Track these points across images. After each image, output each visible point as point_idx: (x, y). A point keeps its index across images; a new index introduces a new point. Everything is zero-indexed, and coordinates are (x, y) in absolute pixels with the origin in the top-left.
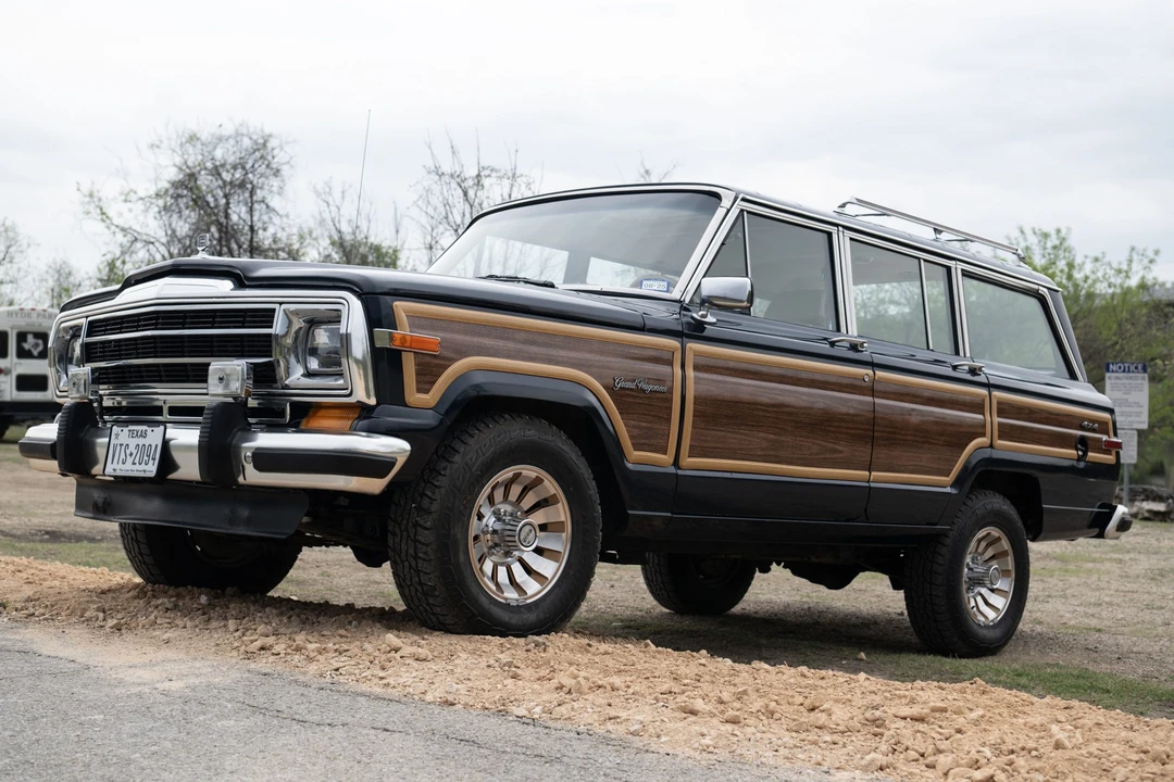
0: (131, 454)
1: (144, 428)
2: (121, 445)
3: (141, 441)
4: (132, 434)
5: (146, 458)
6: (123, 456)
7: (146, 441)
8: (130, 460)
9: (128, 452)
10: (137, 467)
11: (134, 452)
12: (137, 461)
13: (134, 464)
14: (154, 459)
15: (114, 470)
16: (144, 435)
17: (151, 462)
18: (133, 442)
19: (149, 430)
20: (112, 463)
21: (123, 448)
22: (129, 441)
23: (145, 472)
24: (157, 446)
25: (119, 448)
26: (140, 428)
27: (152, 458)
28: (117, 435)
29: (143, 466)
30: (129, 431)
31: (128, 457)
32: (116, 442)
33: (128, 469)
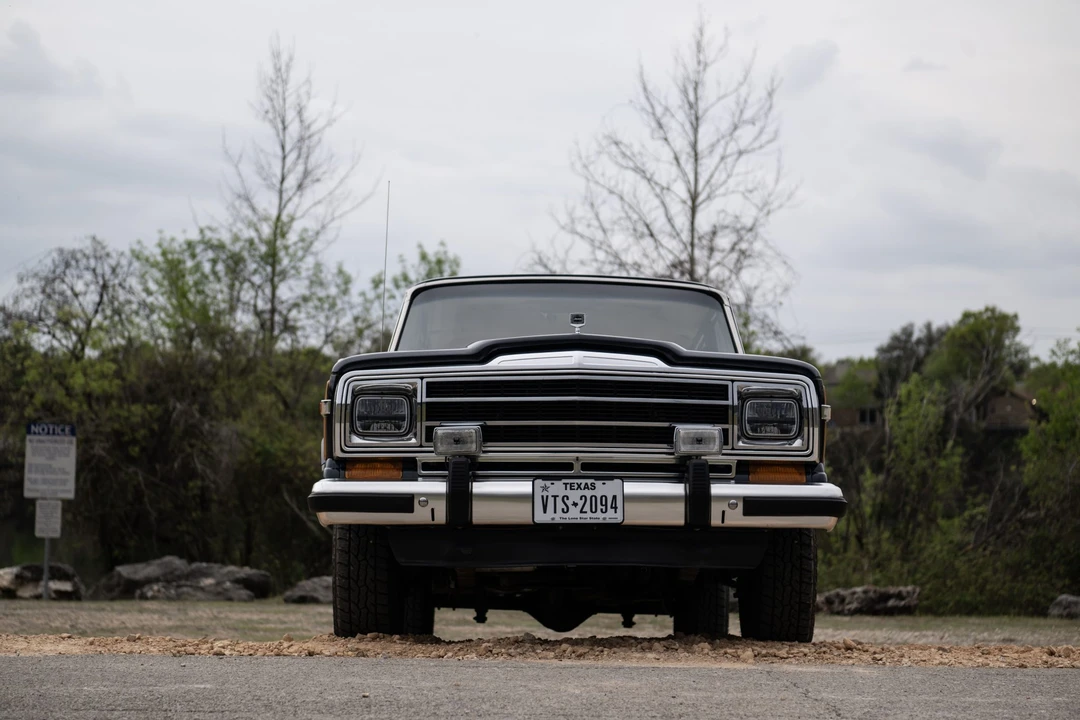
0: (576, 504)
1: (593, 481)
2: (555, 497)
3: (588, 493)
4: (570, 486)
5: (600, 507)
6: (560, 505)
7: (598, 493)
8: (574, 510)
9: (569, 503)
10: (589, 514)
11: (581, 503)
12: (587, 508)
13: (581, 512)
14: (616, 508)
15: (553, 519)
16: (591, 487)
17: (611, 512)
18: (575, 495)
19: (598, 484)
20: (545, 512)
21: (559, 500)
22: (569, 492)
23: (604, 519)
24: (615, 497)
25: (551, 500)
26: (583, 481)
27: (612, 507)
28: (545, 488)
29: (599, 514)
30: (566, 484)
31: (571, 508)
32: (545, 494)
33: (574, 516)
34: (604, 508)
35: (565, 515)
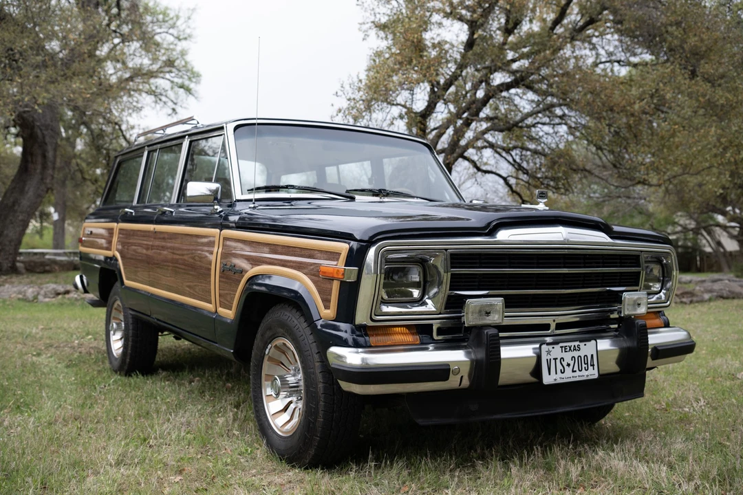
0: (569, 365)
1: (576, 343)
2: (555, 359)
3: (576, 354)
4: (564, 349)
5: (584, 366)
6: (559, 367)
7: (582, 353)
8: (568, 370)
9: (565, 364)
10: (578, 373)
11: (572, 363)
12: (576, 368)
13: (573, 371)
14: (593, 365)
15: (555, 380)
16: (577, 349)
17: (590, 368)
18: (568, 357)
19: (582, 345)
20: (550, 374)
21: (558, 361)
22: (564, 355)
23: (587, 376)
24: (592, 356)
25: (553, 362)
26: (572, 344)
27: (591, 365)
28: (549, 352)
29: (584, 373)
30: (562, 347)
31: (566, 367)
32: (549, 357)
33: (569, 376)
34: (586, 366)
35: (563, 376)
